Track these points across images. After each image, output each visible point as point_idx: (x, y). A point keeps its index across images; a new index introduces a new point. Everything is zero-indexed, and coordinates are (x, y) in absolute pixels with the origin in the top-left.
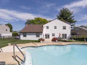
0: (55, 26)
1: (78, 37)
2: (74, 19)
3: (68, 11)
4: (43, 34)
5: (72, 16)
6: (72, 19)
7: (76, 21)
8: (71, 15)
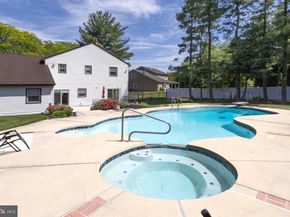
0: (86, 66)
1: (140, 97)
2: (128, 48)
3: (112, 21)
4: (53, 93)
5: (122, 38)
6: (125, 47)
7: (131, 55)
8: (121, 34)
